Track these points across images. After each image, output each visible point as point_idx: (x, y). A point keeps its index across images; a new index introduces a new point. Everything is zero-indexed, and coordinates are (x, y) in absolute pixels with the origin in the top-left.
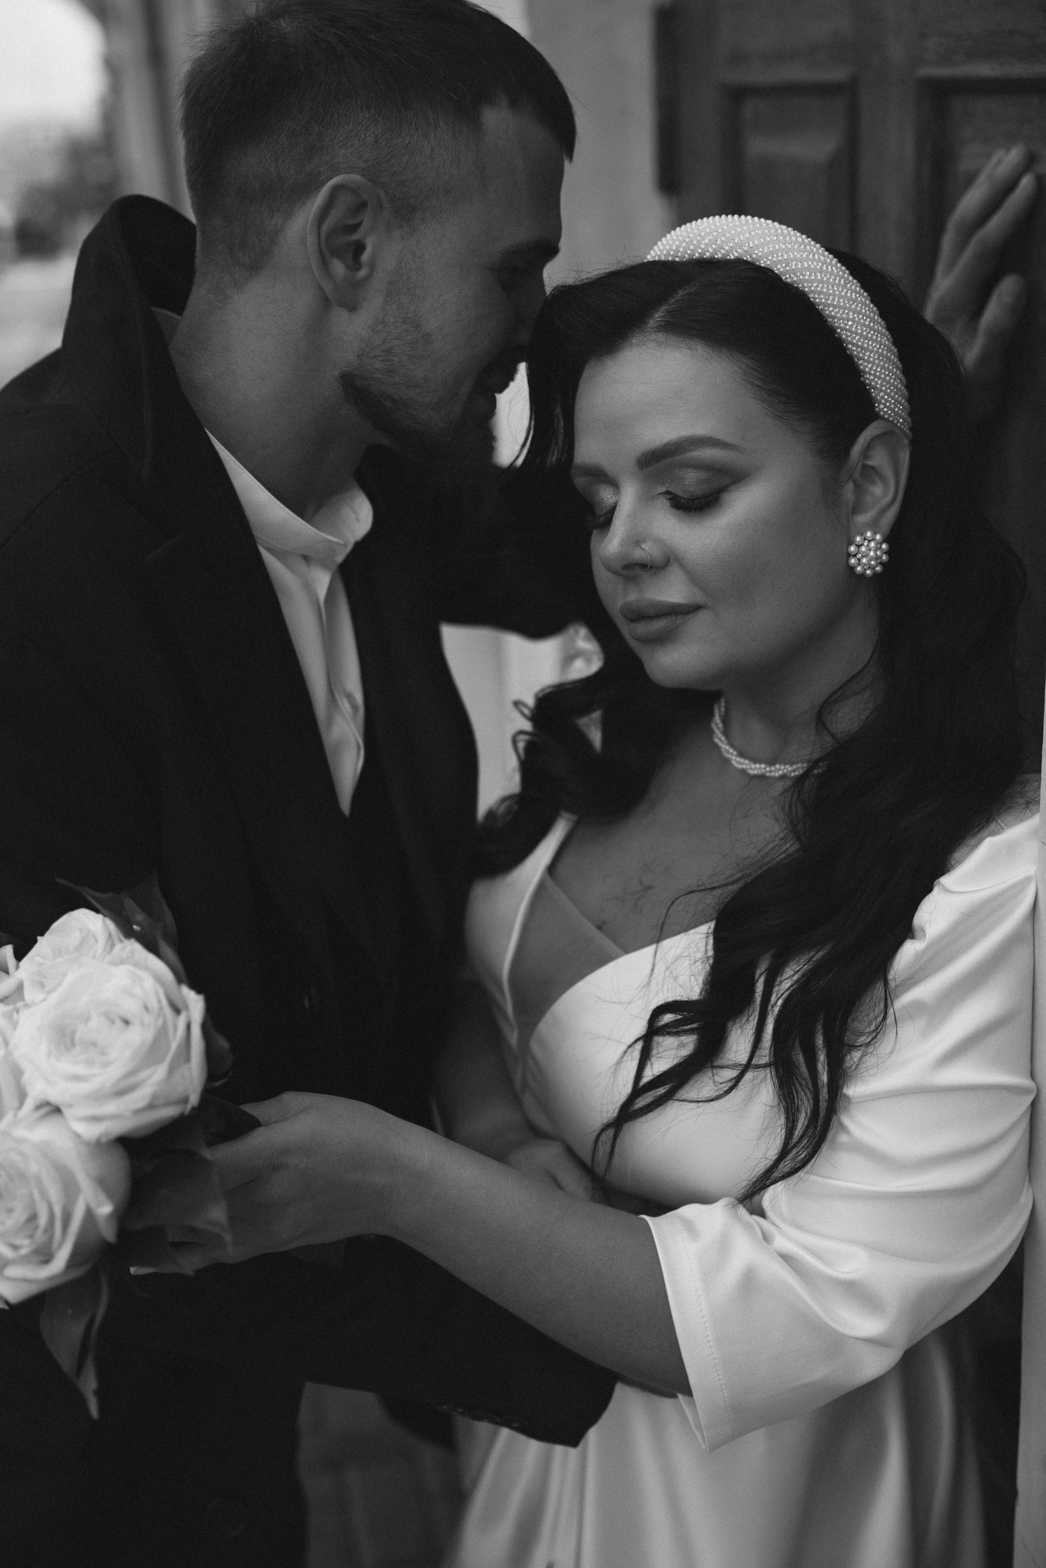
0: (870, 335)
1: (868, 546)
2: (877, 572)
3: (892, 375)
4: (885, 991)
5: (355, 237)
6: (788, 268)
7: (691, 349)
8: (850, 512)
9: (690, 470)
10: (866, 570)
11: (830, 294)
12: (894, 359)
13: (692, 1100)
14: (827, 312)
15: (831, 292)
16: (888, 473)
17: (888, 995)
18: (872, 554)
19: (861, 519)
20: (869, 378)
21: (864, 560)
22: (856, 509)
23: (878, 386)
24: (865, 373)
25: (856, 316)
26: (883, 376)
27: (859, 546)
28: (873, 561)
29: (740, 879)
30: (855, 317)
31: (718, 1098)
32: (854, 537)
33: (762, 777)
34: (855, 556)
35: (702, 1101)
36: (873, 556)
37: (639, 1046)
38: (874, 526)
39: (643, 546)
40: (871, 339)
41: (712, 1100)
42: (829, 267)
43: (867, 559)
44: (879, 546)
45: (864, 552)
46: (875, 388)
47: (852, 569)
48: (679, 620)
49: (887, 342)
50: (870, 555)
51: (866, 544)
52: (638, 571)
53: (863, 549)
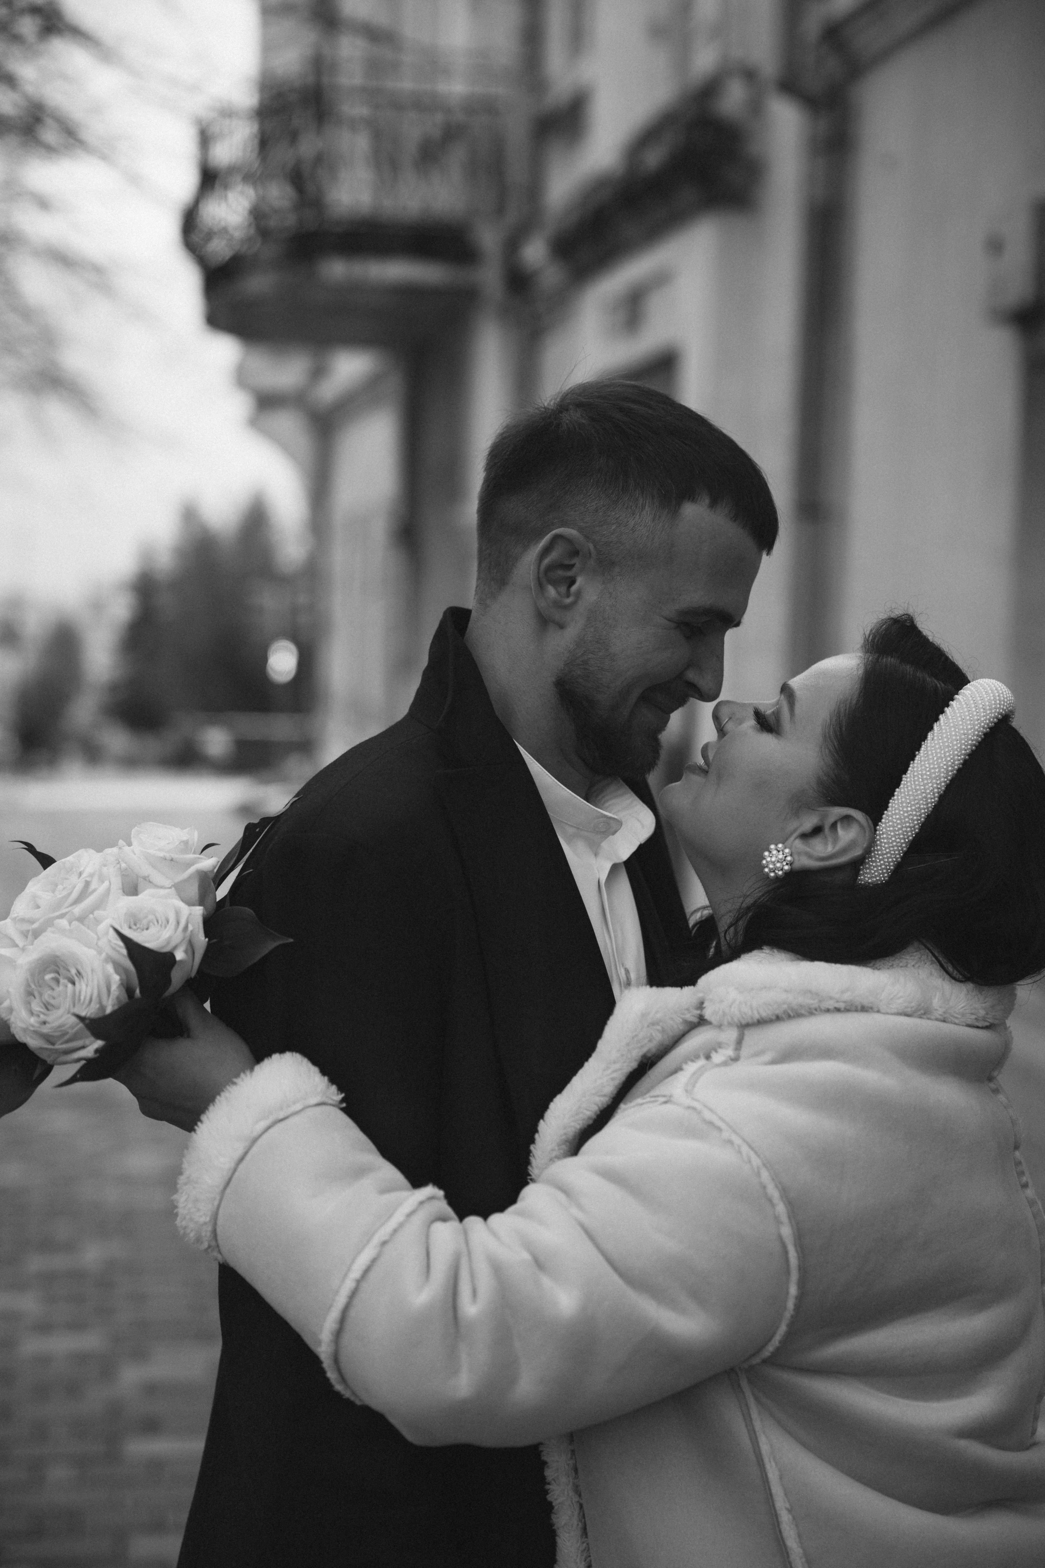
5: (570, 574)
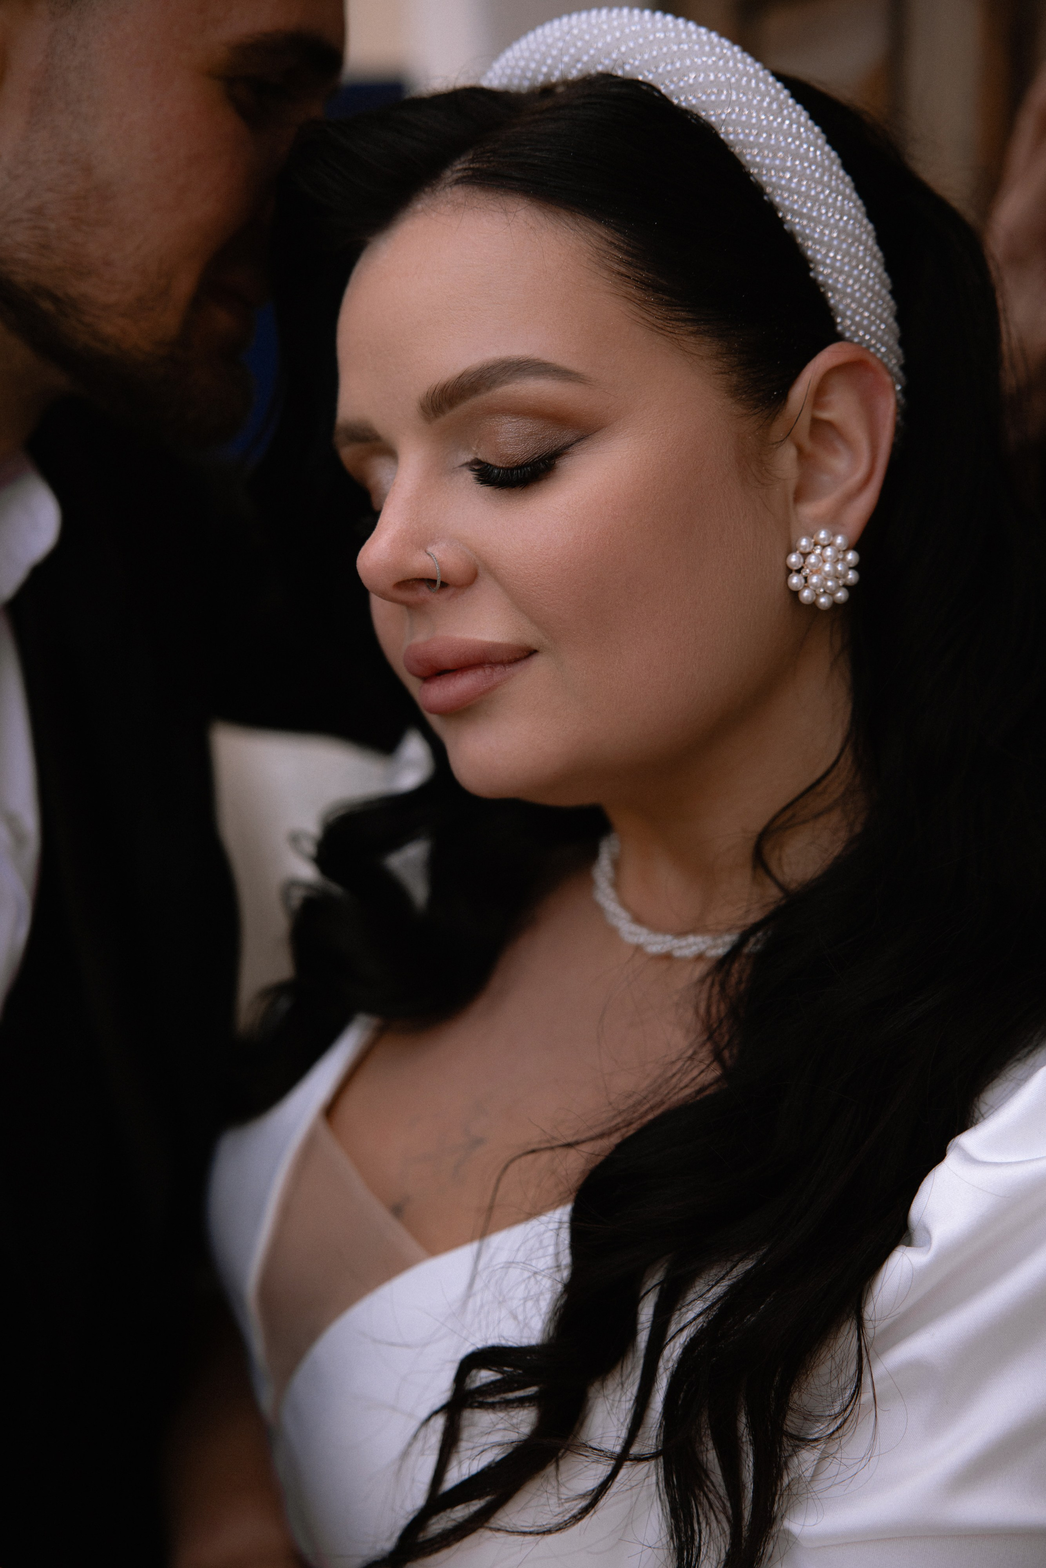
0: (822, 197)
1: (821, 554)
2: (838, 602)
3: (864, 268)
4: (859, 1339)
6: (682, 84)
7: (506, 212)
8: (791, 498)
9: (505, 420)
10: (818, 596)
11: (753, 126)
12: (867, 240)
13: (515, 1530)
14: (748, 158)
15: (754, 121)
16: (858, 432)
17: (863, 1349)
18: (827, 567)
19: (810, 510)
20: (823, 273)
21: (814, 580)
22: (800, 495)
23: (839, 286)
24: (817, 263)
25: (797, 162)
26: (846, 268)
27: (805, 555)
28: (831, 580)
29: (617, 1129)
30: (796, 165)
31: (560, 1528)
32: (798, 540)
33: (667, 957)
34: (799, 571)
35: (531, 1533)
36: (829, 571)
37: (439, 1422)
38: (833, 522)
39: (430, 550)
40: (825, 203)
41: (549, 1532)
42: (753, 81)
43: (820, 577)
44: (841, 557)
45: (813, 565)
46: (834, 290)
47: (795, 594)
48: (498, 674)
49: (853, 211)
50: (823, 570)
51: (818, 551)
52: (424, 592)
53: (812, 559)
